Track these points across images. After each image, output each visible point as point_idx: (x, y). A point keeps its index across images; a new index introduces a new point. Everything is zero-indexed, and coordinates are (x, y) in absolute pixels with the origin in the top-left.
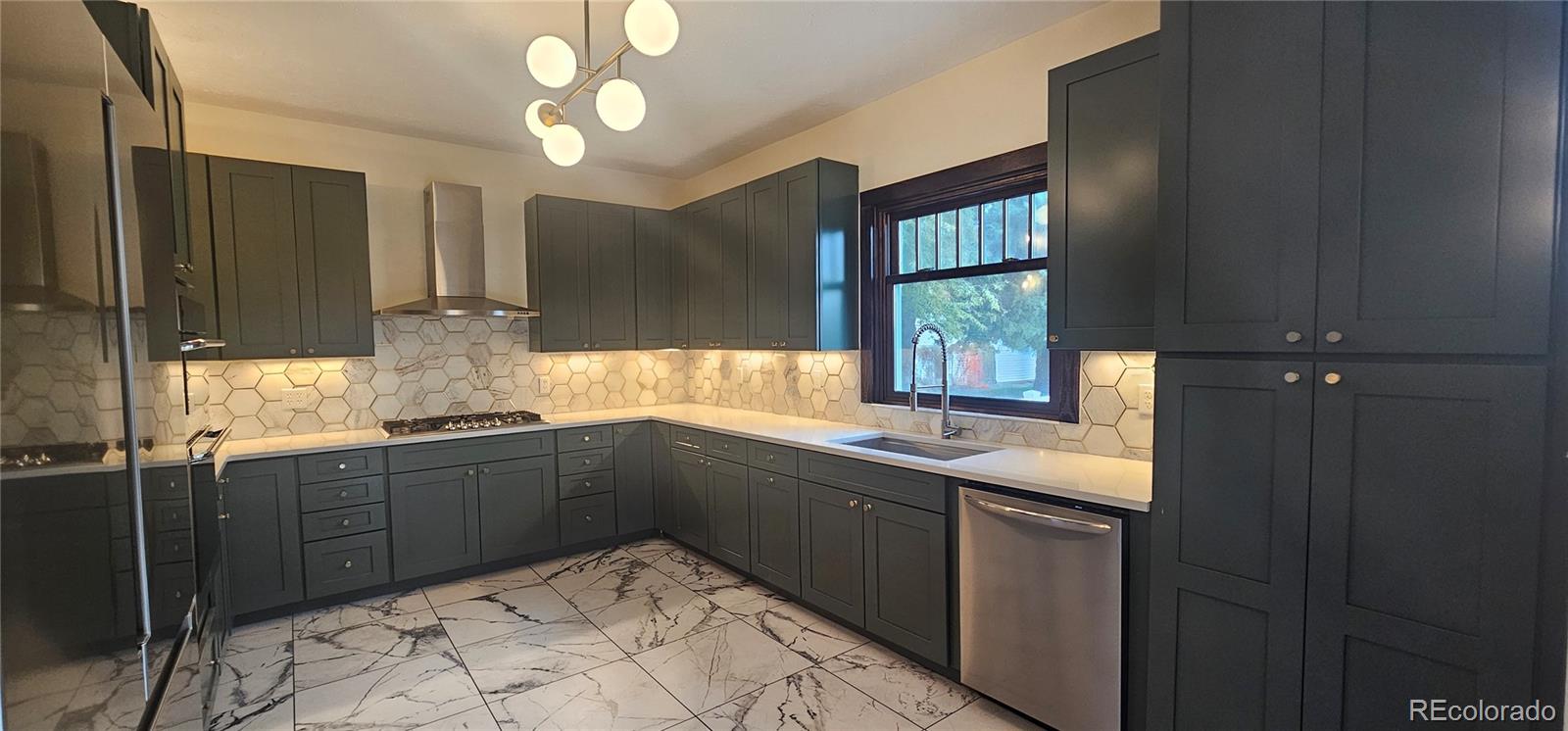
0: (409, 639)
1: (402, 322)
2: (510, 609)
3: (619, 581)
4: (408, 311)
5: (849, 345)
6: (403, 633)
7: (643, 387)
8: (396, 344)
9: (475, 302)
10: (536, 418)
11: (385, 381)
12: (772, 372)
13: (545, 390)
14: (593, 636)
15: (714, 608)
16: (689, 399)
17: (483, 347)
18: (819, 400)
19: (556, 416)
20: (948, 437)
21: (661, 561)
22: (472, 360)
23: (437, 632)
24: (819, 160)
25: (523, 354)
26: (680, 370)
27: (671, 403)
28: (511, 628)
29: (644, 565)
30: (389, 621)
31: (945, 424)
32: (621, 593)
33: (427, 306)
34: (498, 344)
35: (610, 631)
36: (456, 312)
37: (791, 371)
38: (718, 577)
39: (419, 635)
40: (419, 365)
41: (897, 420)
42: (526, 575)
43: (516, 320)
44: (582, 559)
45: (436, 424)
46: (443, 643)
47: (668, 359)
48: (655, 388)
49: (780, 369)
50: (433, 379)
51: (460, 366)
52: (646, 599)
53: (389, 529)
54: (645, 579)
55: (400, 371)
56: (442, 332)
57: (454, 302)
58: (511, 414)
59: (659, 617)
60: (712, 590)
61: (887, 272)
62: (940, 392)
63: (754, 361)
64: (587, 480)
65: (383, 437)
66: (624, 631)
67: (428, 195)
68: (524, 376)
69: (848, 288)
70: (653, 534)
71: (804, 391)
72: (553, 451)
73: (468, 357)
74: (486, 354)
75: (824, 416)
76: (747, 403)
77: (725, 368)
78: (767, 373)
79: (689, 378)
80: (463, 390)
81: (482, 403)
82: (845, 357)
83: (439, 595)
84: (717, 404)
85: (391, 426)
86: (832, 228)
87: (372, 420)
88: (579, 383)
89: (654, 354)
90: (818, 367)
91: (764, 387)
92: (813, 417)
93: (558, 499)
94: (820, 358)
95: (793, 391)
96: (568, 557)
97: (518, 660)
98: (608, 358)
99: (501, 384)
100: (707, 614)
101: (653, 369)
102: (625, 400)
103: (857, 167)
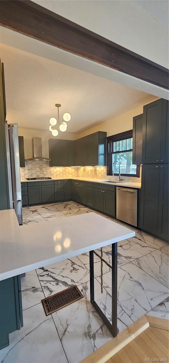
0: (32, 212)
1: (29, 162)
2: (47, 209)
3: (64, 206)
4: (30, 160)
5: (105, 165)
6: (31, 211)
7: (69, 174)
8: (28, 165)
9: (41, 158)
10: (51, 178)
11: (27, 172)
12: (92, 171)
14: (60, 212)
15: (80, 210)
16: (78, 176)
17: (42, 166)
18: (100, 175)
19: (54, 178)
20: (120, 181)
21: (72, 204)
22: (40, 168)
23: (36, 211)
24: (99, 131)
25: (48, 167)
26: (76, 171)
27: (75, 177)
28: (47, 211)
29: (69, 204)
30: (28, 209)
31: (120, 179)
32: (65, 208)
33: (33, 159)
34: (44, 165)
35: (62, 212)
36: (37, 160)
37: (95, 170)
38: (81, 206)
39: (33, 211)
40: (32, 169)
41: (112, 178)
42: (49, 205)
43: (47, 161)
44: (58, 203)
45: (34, 179)
47: (74, 168)
48: (72, 174)
49: (94, 170)
50: (34, 172)
51: (38, 169)
52: (69, 208)
53: (28, 195)
54: (69, 206)
55: (29, 170)
56: (35, 163)
57: (37, 158)
58: (46, 178)
59: (71, 211)
60: (80, 208)
61: (112, 152)
62: (119, 173)
63: (89, 168)
64: (59, 189)
65: (27, 181)
66: (65, 212)
67: (33, 139)
68: (49, 171)
69: (105, 154)
70: (71, 200)
71: (98, 174)
73: (39, 168)
75: (101, 178)
76: (88, 176)
77: (84, 170)
78: (91, 171)
79: (78, 172)
80: (38, 173)
81: (41, 176)
82: (104, 167)
84: (83, 177)
85: (28, 179)
86: (102, 144)
87: (24, 178)
88: (58, 173)
89: (72, 168)
90: (100, 170)
91: (91, 173)
92: (99, 178)
93: (54, 192)
94: (100, 168)
95: (96, 174)
96: (56, 203)
97: (48, 214)
98: (63, 168)
99: (45, 173)
100: (79, 211)
101: (71, 170)
102: (66, 176)
103: (106, 132)
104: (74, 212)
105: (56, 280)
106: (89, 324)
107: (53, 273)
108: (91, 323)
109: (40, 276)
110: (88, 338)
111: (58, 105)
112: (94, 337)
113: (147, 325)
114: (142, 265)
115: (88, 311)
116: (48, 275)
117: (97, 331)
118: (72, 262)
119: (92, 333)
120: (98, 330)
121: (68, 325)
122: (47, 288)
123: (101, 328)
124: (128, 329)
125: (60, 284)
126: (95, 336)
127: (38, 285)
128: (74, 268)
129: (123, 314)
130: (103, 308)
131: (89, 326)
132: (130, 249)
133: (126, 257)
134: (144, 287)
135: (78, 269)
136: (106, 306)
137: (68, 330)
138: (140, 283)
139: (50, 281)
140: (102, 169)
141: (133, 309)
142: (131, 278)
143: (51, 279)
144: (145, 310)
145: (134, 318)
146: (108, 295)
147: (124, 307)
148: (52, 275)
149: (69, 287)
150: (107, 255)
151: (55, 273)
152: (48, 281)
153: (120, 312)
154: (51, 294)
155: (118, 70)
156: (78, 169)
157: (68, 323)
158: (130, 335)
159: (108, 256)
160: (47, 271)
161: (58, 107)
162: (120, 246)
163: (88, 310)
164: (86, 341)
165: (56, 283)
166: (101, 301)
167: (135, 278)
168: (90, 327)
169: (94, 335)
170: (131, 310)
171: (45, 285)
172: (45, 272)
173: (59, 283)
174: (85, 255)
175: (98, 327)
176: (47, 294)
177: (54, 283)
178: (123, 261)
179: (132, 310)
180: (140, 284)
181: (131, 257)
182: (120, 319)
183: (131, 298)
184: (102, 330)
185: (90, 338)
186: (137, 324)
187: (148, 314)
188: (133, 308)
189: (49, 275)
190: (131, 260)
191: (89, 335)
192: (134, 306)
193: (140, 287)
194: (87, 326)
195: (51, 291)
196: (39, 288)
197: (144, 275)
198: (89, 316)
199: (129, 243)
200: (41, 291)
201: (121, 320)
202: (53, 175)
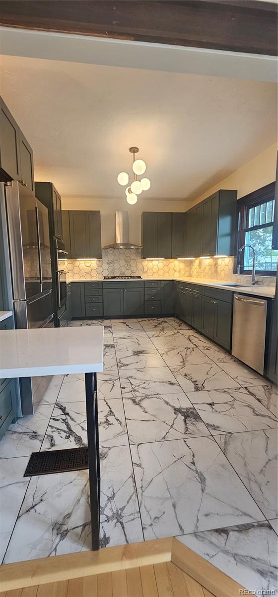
1: (109, 250)
2: (127, 325)
3: (157, 324)
4: (110, 247)
5: (231, 255)
6: (103, 326)
7: (175, 271)
8: (107, 256)
9: (127, 245)
10: (140, 278)
11: (105, 266)
12: (211, 265)
13: (146, 270)
14: (144, 333)
15: (178, 332)
16: (190, 276)
17: (129, 258)
18: (223, 274)
19: (145, 277)
20: (254, 284)
21: (172, 322)
22: (126, 261)
23: (110, 327)
24: (220, 191)
25: (139, 260)
26: (188, 266)
27: (184, 277)
28: (125, 329)
29: (166, 322)
30: (101, 324)
31: (253, 280)
32: (156, 326)
33: (114, 246)
34: (133, 257)
35: (148, 333)
36: (122, 247)
37: (216, 265)
38: (184, 327)
39: (106, 327)
40: (113, 262)
41: (242, 279)
42: (135, 320)
43: (138, 249)
44: (150, 319)
45: (114, 277)
46: (110, 329)
47: (184, 262)
48: (179, 272)
50: (116, 266)
51: (122, 263)
53: (103, 302)
54: (164, 325)
55: (108, 263)
56: (118, 253)
57: (122, 244)
59: (162, 332)
60: (180, 329)
61: (245, 227)
62: (253, 269)
63: (206, 260)
64: (152, 296)
65: (102, 279)
66: (152, 333)
68: (140, 266)
69: (231, 234)
70: (173, 316)
71: (219, 271)
72: (143, 287)
73: (125, 260)
74: (129, 259)
75: (224, 279)
77: (200, 264)
79: (191, 269)
80: (123, 269)
81: (128, 273)
82: (230, 259)
83: (113, 321)
84: (197, 277)
85: (105, 278)
87: (102, 275)
88: (155, 269)
89: (179, 260)
90: (223, 264)
91: (209, 271)
92: (221, 280)
93: (144, 300)
94: (223, 259)
95: (216, 271)
96: (147, 318)
97: (124, 334)
98: (164, 262)
99: (133, 268)
100: (175, 334)
101: (179, 266)
102: (170, 275)
103: (237, 191)
104: (165, 335)
105: (71, 430)
106: (70, 511)
107: (72, 420)
108: (73, 512)
109: (53, 419)
110: (55, 532)
111: (133, 149)
112: (63, 535)
113: (166, 557)
114: (231, 448)
115: (82, 492)
116: (64, 420)
117: (75, 528)
118: (111, 411)
119: (64, 528)
120: (77, 527)
121: (42, 500)
122: (50, 439)
123: (84, 526)
124: (126, 547)
125: (72, 438)
126: (67, 534)
127: (41, 432)
128: (107, 420)
129: (134, 519)
130: (108, 497)
131: (68, 514)
132: (227, 413)
133: (209, 425)
134: (206, 488)
135: (112, 424)
136: (116, 495)
137: (36, 507)
138: (205, 479)
139: (61, 430)
140: (225, 262)
141: (158, 518)
142: (193, 463)
143: (64, 427)
144: (181, 528)
145: (149, 534)
146: (131, 479)
147: (146, 508)
148: (70, 422)
149: (81, 446)
150: (175, 413)
151: (76, 420)
152: (58, 429)
153: (132, 514)
154: (49, 449)
155: (130, 40)
156: (191, 262)
157: (44, 498)
158: (122, 559)
159: (175, 416)
160: (68, 414)
161: (134, 152)
162: (210, 404)
163: (84, 491)
164: (49, 536)
165: (68, 435)
166: (113, 484)
167: (200, 467)
168: (69, 517)
169: (67, 531)
170: (153, 518)
171: (51, 434)
172: (64, 415)
173: (71, 436)
174: (137, 404)
175: (81, 523)
176: (45, 447)
177: (64, 435)
178: (198, 430)
179: (156, 518)
180: (202, 480)
181: (218, 427)
182: (125, 525)
183: (168, 498)
184: (83, 530)
185: (58, 534)
186: (147, 548)
187: (180, 539)
188: (158, 516)
189: (66, 421)
190: (214, 432)
191: (60, 529)
192: (164, 513)
193: (200, 484)
194: (66, 513)
195: (53, 445)
196: (41, 436)
197: (223, 466)
198: (79, 500)
199: (231, 403)
200: (40, 441)
201: (123, 528)
202: (146, 272)
